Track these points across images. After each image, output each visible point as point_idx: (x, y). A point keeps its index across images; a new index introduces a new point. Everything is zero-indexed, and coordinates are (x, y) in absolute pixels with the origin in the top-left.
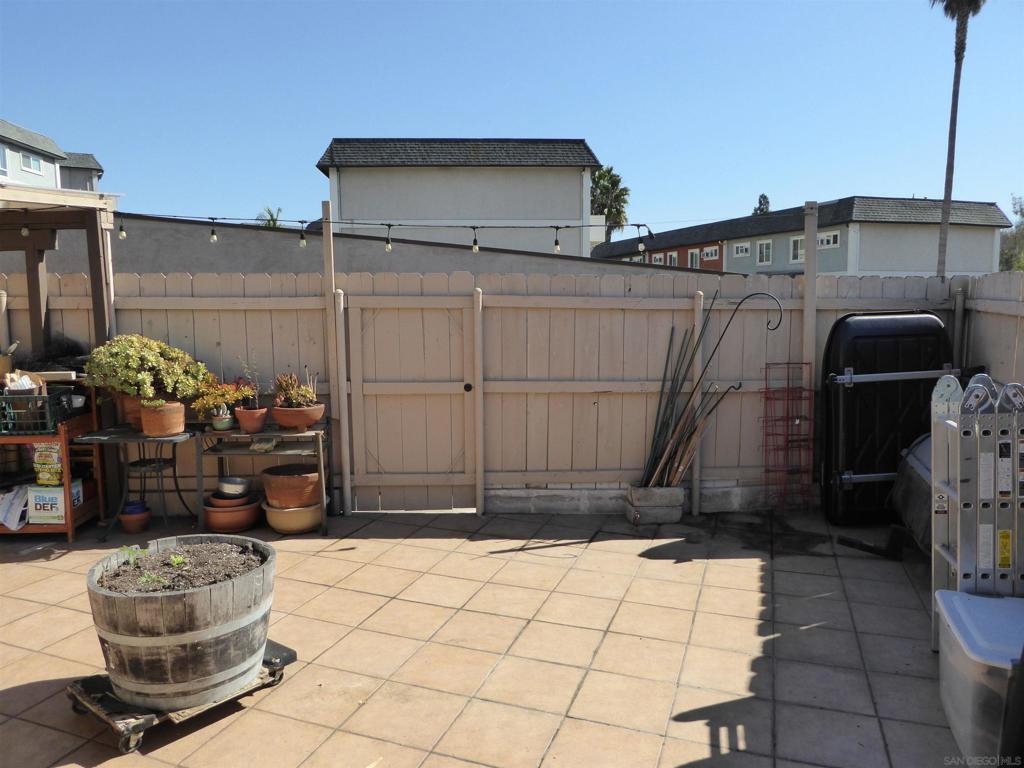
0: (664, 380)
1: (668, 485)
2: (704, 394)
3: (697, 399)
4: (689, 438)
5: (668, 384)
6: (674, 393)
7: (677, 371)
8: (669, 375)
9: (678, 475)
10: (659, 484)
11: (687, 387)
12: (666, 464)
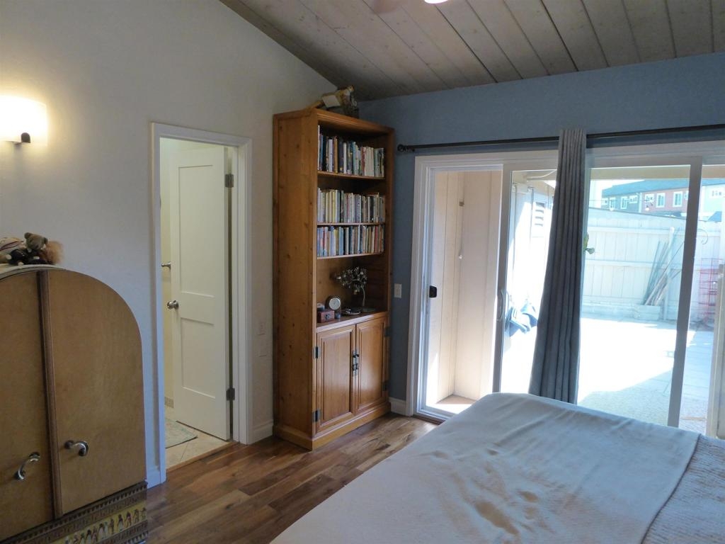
0: (654, 263)
1: (653, 305)
2: (672, 269)
3: (668, 271)
4: (664, 287)
5: (656, 265)
6: (658, 268)
7: (660, 260)
8: (656, 261)
9: (658, 302)
10: (649, 304)
11: (664, 266)
12: (653, 297)
